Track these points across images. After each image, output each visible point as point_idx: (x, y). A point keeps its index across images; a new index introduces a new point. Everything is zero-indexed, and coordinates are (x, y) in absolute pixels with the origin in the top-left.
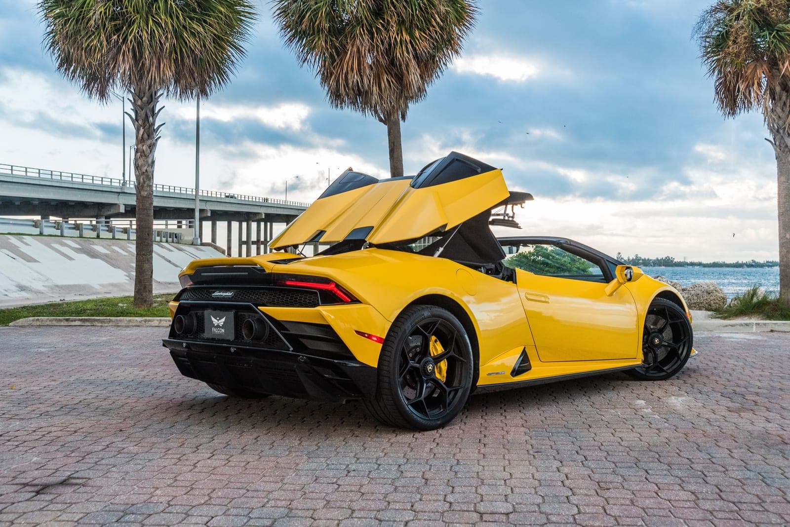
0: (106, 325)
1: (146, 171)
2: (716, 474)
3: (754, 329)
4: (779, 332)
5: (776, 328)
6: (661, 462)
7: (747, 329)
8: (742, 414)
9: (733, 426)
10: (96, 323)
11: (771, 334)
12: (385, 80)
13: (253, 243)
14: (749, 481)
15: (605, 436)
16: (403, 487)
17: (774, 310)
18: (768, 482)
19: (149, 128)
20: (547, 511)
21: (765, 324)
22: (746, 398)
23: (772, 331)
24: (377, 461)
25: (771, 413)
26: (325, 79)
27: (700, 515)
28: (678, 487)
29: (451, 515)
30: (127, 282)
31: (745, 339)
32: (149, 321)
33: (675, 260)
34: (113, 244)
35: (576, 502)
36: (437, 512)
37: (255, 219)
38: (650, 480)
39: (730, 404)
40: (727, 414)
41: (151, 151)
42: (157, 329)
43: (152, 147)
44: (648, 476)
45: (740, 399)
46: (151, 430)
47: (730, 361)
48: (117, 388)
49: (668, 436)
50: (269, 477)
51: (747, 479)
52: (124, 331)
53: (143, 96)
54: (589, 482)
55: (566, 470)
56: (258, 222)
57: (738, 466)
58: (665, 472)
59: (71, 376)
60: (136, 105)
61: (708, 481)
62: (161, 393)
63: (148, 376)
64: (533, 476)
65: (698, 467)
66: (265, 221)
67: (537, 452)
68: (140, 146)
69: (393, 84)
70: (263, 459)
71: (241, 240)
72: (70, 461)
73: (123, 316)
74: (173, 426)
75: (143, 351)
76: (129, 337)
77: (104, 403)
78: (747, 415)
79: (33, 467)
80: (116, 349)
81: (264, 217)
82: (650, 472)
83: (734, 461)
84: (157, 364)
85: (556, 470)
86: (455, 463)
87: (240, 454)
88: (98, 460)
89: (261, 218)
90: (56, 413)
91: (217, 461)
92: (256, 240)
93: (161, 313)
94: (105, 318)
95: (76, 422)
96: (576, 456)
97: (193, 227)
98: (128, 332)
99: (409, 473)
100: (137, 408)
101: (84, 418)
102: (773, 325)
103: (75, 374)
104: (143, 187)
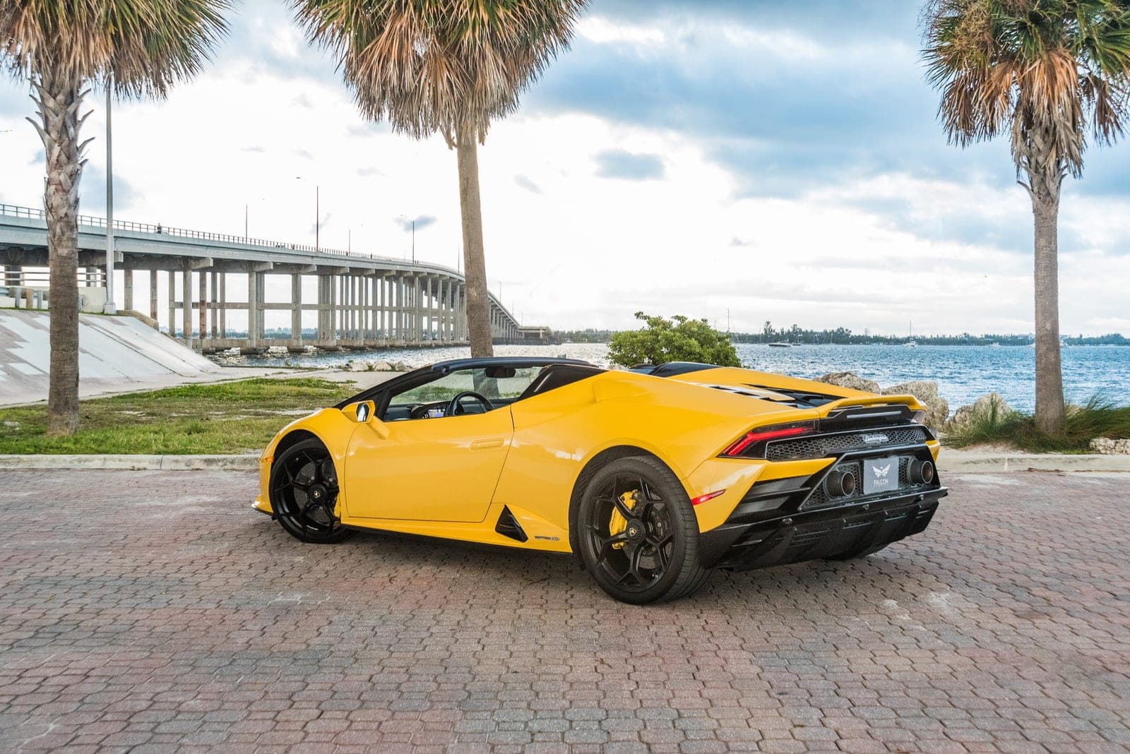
0: (12, 467)
1: (66, 215)
2: (1034, 723)
3: (1006, 467)
4: (1040, 471)
5: (1036, 466)
6: (954, 706)
7: (995, 468)
8: (1035, 621)
9: (1030, 643)
11: (1030, 475)
12: (445, 80)
13: (195, 305)
14: (1081, 734)
15: (863, 663)
17: (1028, 434)
18: (1107, 735)
19: (69, 145)
21: (1021, 460)
22: (1033, 593)
23: (1030, 470)
25: (1074, 619)
26: (350, 76)
31: (997, 484)
32: (86, 460)
33: (853, 334)
37: (197, 267)
38: (952, 737)
39: (1015, 605)
40: (1016, 621)
41: (73, 183)
42: (99, 473)
43: (74, 176)
44: (946, 730)
45: (1025, 595)
46: (203, 670)
47: (988, 526)
48: (103, 591)
49: (948, 662)
50: (422, 748)
51: (1078, 731)
52: (50, 480)
53: (57, 92)
54: (871, 742)
55: (833, 723)
56: (203, 271)
57: (1059, 710)
58: (967, 724)
59: (15, 572)
60: (46, 107)
61: (1028, 736)
62: (179, 601)
63: (138, 567)
64: (792, 734)
65: (1007, 713)
66: (214, 270)
67: (780, 694)
68: (54, 174)
69: (456, 87)
70: (398, 715)
71: (173, 300)
72: (110, 728)
73: (40, 453)
74: (234, 660)
75: (102, 519)
76: (65, 492)
77: (100, 621)
78: (1043, 622)
79: (59, 741)
80: (56, 515)
81: (212, 264)
82: (946, 723)
83: (1051, 703)
84: (140, 543)
85: (819, 723)
86: (675, 715)
87: (360, 707)
88: (152, 726)
89: (207, 265)
90: (33, 643)
91: (333, 722)
92: (198, 301)
93: (100, 445)
94: (10, 456)
95: (75, 657)
96: (837, 699)
97: (105, 284)
98: (58, 481)
99: (618, 734)
100: (158, 629)
101: (84, 649)
102: (1033, 462)
103: (19, 567)
104: (61, 241)
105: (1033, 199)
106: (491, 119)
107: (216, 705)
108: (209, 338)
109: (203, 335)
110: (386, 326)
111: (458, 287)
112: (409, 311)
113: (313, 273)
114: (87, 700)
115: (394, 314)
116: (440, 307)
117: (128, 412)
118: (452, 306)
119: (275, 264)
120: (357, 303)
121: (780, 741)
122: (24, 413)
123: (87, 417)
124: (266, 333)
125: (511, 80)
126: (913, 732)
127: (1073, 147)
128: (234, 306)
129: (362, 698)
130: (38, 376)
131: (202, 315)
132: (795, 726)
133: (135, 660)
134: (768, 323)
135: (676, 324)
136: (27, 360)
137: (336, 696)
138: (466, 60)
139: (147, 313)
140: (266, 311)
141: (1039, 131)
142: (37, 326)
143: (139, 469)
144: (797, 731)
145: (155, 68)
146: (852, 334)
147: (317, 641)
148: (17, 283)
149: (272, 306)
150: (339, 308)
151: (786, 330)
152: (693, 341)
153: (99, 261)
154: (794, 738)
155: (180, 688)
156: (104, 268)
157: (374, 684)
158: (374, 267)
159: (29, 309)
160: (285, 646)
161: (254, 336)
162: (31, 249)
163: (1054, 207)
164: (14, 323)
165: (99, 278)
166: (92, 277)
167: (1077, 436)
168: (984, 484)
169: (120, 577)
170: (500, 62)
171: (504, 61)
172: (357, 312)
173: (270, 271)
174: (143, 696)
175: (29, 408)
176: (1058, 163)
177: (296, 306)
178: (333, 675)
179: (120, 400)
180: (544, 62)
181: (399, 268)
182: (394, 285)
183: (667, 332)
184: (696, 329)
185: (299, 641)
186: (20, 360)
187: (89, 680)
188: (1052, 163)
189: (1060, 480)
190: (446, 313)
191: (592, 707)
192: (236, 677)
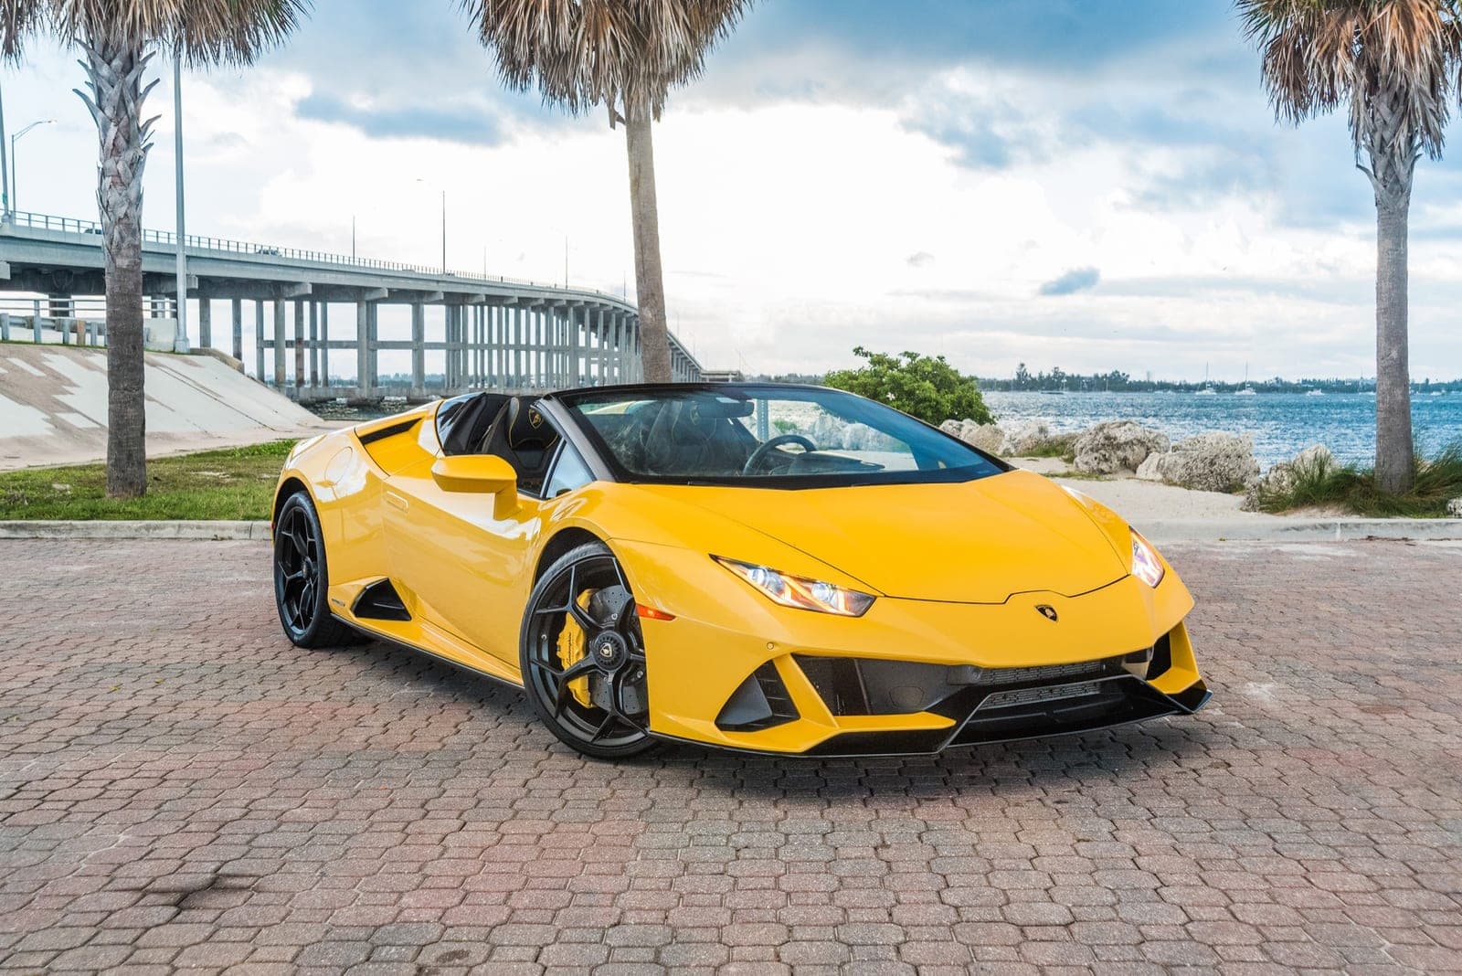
0: (64, 536)
1: (126, 215)
2: (1393, 837)
3: (1338, 535)
4: (1383, 539)
5: (1377, 533)
6: (1287, 818)
7: (1325, 535)
8: (1387, 716)
9: (1382, 742)
10: (42, 534)
11: (1370, 544)
13: (289, 344)
14: (1454, 851)
16: (854, 877)
17: (1366, 495)
19: (128, 125)
20: (1134, 917)
21: (1357, 526)
22: (1381, 682)
23: (1370, 538)
24: (777, 825)
25: (1437, 714)
26: (488, 29)
27: (1400, 919)
28: (1339, 868)
29: (967, 929)
30: (50, 433)
31: (1327, 556)
32: (156, 528)
34: (12, 353)
35: (1177, 900)
36: (941, 924)
37: (291, 295)
38: (1285, 854)
39: (1358, 697)
40: (1361, 717)
41: (134, 175)
42: (174, 544)
43: (136, 165)
44: (1277, 846)
45: (1371, 685)
46: (312, 773)
47: (1318, 604)
48: (182, 680)
49: (1276, 765)
50: (595, 865)
51: (1450, 847)
52: (109, 551)
53: (112, 55)
54: (1179, 859)
55: (1129, 837)
56: (299, 300)
57: (1424, 822)
58: (1304, 838)
59: (69, 657)
60: (98, 74)
61: (1385, 853)
62: (277, 692)
63: (224, 652)
64: (1076, 850)
65: (1357, 826)
66: (313, 299)
67: (1058, 802)
68: (110, 163)
69: (623, 46)
70: (562, 828)
71: (262, 338)
72: (195, 840)
73: (98, 518)
74: (349, 762)
75: (179, 597)
76: (130, 565)
77: (180, 715)
78: (1398, 718)
79: (131, 854)
80: (121, 592)
81: (310, 291)
82: (1277, 837)
83: (1413, 813)
84: (226, 625)
85: (1109, 837)
86: (922, 827)
87: (514, 817)
88: (248, 837)
89: (304, 293)
90: (94, 740)
91: (479, 834)
92: (294, 339)
93: (174, 509)
94: (61, 522)
95: (149, 757)
96: (1132, 809)
97: (175, 315)
98: (120, 552)
99: (849, 850)
100: (252, 725)
101: (159, 748)
102: (1373, 528)
103: (74, 651)
104: (120, 249)
105: (1376, 187)
106: (668, 89)
107: (330, 813)
108: (308, 386)
109: (300, 382)
110: (533, 371)
111: (624, 320)
112: (561, 350)
113: (439, 302)
114: (165, 807)
115: (543, 354)
116: (601, 345)
117: (206, 473)
118: (617, 345)
119: (390, 290)
120: (495, 341)
121: (1060, 858)
122: (78, 474)
123: (156, 479)
124: (379, 380)
125: (695, 36)
126: (1233, 848)
127: (1431, 118)
128: (340, 345)
129: (515, 807)
130: (93, 429)
131: (299, 357)
132: (1079, 841)
133: (223, 762)
134: (1022, 365)
135: (905, 362)
136: (78, 408)
137: (482, 804)
138: (637, 9)
139: (229, 351)
140: (379, 351)
141: (1385, 98)
142: (90, 367)
143: (222, 539)
144: (1081, 847)
145: (237, 24)
146: (1130, 379)
147: (455, 739)
148: (66, 313)
149: (387, 345)
150: (472, 347)
151: (1045, 375)
152: (927, 384)
153: (167, 287)
154: (1078, 854)
155: (282, 794)
156: (173, 295)
157: (530, 791)
158: (516, 294)
159: (80, 345)
160: (414, 746)
161: (365, 384)
162: (82, 272)
163: (1404, 198)
164: (61, 363)
165: (168, 306)
166: (159, 307)
167: (1430, 497)
168: (1311, 555)
169: (202, 664)
170: (681, 13)
171: (686, 12)
172: (495, 352)
173: (384, 300)
174: (235, 802)
175: (83, 468)
176: (1411, 140)
177: (417, 345)
178: (477, 779)
179: (196, 459)
180: (737, 14)
181: (548, 295)
182: (543, 317)
183: (895, 372)
184: (930, 369)
185: (432, 739)
186: (70, 410)
187: (167, 784)
188: (1402, 139)
189: (1410, 550)
190: (609, 354)
191: (814, 818)
192: (353, 782)
